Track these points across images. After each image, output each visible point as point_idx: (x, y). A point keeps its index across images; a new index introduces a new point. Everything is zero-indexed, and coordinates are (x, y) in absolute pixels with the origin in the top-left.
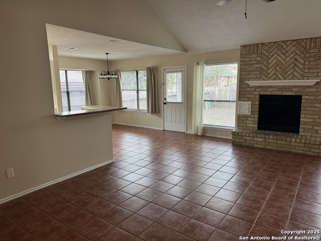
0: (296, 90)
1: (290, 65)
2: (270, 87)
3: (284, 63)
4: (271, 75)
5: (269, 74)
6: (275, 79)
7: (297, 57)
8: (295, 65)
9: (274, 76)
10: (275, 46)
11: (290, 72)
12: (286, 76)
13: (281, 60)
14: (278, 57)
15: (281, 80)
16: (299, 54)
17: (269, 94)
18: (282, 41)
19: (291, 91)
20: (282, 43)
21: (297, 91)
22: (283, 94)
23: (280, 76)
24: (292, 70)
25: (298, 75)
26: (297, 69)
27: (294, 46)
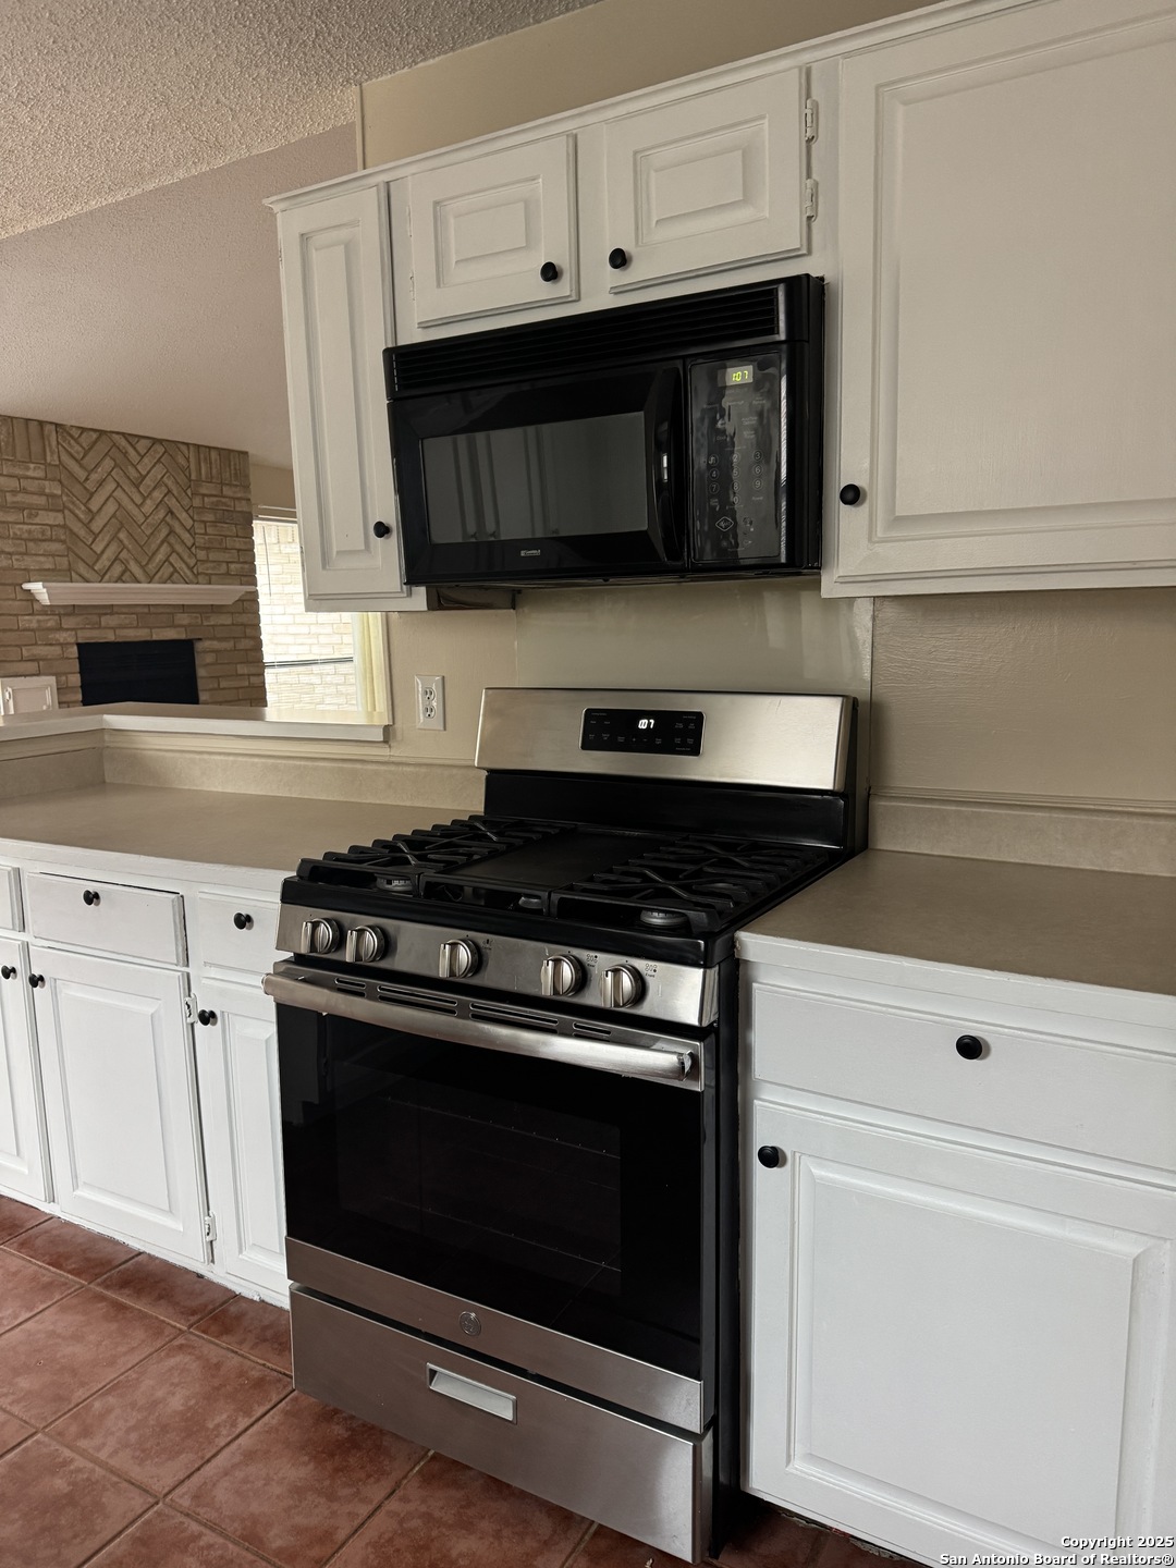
0: (184, 619)
1: (156, 529)
2: (110, 610)
3: (141, 519)
4: (104, 562)
5: (99, 556)
6: (119, 579)
7: (172, 503)
8: (172, 532)
9: (117, 569)
10: (102, 446)
11: (160, 557)
12: (152, 567)
13: (130, 507)
14: (119, 494)
15: (139, 582)
16: (175, 493)
17: (110, 637)
18: (123, 434)
19: (173, 626)
20: (123, 442)
21: (190, 625)
22: (155, 638)
23: (134, 567)
24: (165, 549)
25: (184, 566)
26: (179, 548)
27: (159, 461)
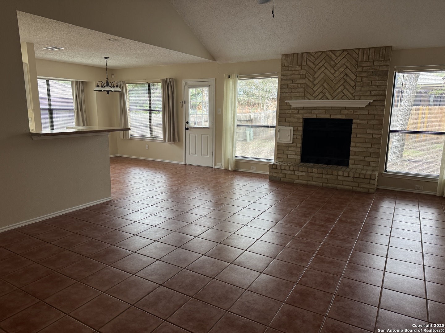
0: (346, 112)
1: (339, 81)
2: (316, 108)
3: (333, 78)
4: (317, 93)
5: (315, 92)
6: (321, 99)
7: (348, 71)
8: (346, 81)
9: (321, 95)
10: (322, 57)
11: (339, 90)
12: (334, 95)
13: (331, 76)
14: (326, 71)
15: (328, 99)
16: (349, 67)
17: (315, 117)
18: (331, 51)
19: (340, 114)
20: (331, 53)
21: (347, 114)
22: (332, 118)
23: (328, 95)
24: (342, 87)
25: (349, 93)
26: (348, 87)
27: (344, 57)
